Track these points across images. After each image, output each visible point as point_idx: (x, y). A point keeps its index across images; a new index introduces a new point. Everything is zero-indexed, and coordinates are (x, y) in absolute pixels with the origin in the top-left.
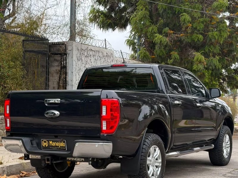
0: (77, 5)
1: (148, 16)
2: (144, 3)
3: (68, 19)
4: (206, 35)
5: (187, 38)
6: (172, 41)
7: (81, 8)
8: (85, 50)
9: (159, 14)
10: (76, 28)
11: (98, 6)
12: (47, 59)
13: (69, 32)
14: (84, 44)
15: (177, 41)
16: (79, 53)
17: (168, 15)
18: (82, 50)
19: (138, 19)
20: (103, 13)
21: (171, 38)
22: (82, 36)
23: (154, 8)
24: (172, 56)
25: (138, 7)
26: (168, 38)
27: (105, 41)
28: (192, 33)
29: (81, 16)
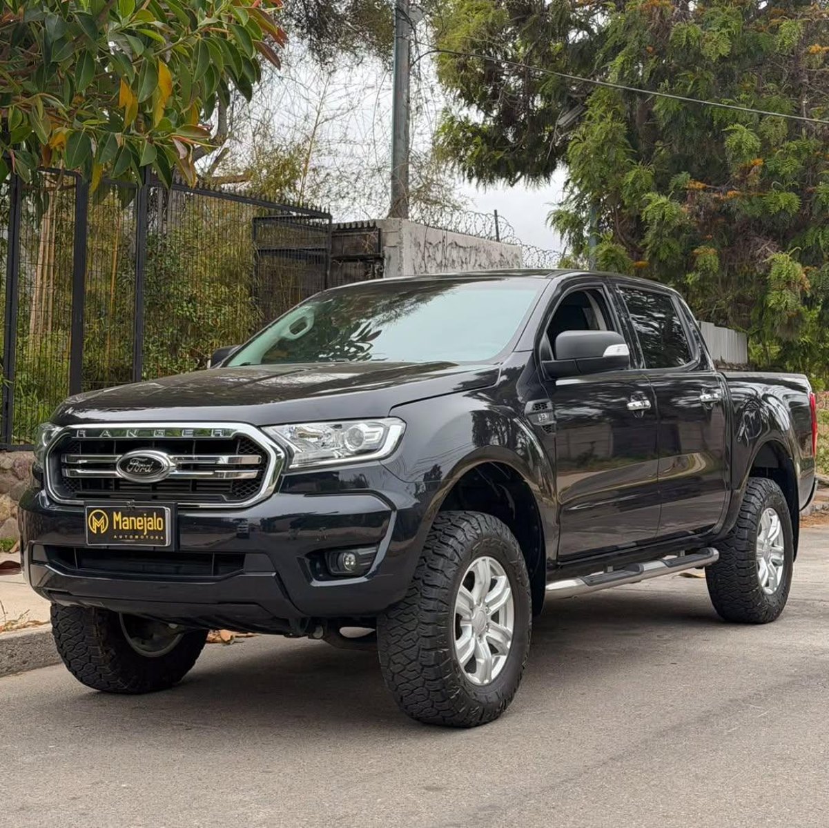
0: (413, 107)
1: (621, 138)
2: (609, 98)
3: (384, 152)
4: (811, 193)
5: (748, 203)
6: (702, 213)
7: (424, 117)
8: (437, 245)
9: (654, 127)
10: (411, 178)
11: (466, 108)
12: (326, 274)
13: (390, 191)
14: (433, 227)
15: (716, 214)
16: (420, 255)
17: (688, 134)
18: (428, 245)
19: (593, 145)
20: (480, 130)
21: (698, 204)
22: (427, 201)
23: (640, 111)
24: (697, 259)
25: (589, 112)
26: (687, 205)
27: (496, 215)
28: (765, 186)
29: (424, 142)
